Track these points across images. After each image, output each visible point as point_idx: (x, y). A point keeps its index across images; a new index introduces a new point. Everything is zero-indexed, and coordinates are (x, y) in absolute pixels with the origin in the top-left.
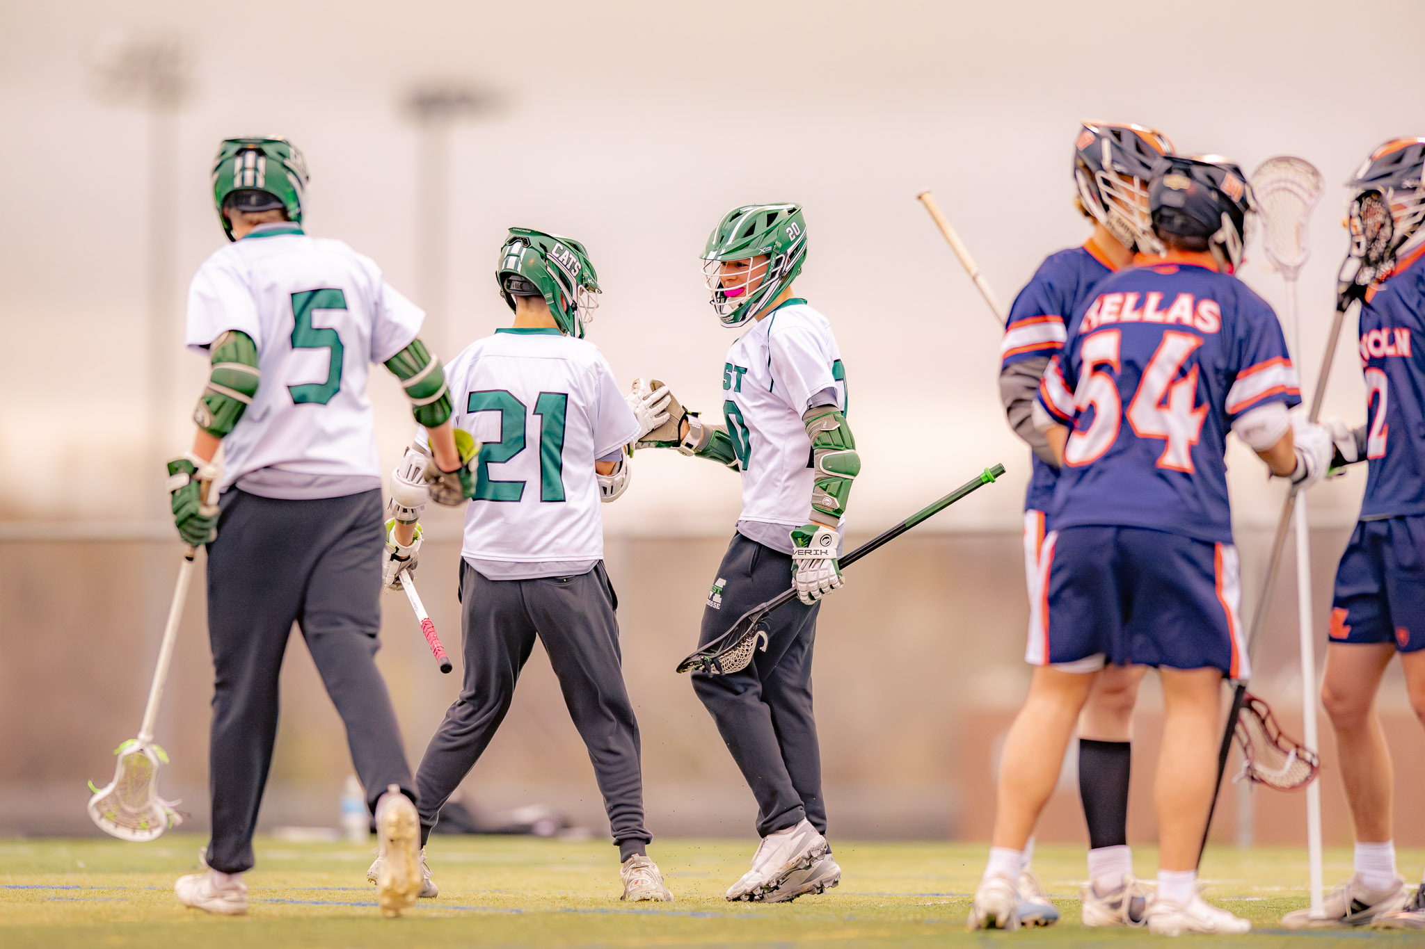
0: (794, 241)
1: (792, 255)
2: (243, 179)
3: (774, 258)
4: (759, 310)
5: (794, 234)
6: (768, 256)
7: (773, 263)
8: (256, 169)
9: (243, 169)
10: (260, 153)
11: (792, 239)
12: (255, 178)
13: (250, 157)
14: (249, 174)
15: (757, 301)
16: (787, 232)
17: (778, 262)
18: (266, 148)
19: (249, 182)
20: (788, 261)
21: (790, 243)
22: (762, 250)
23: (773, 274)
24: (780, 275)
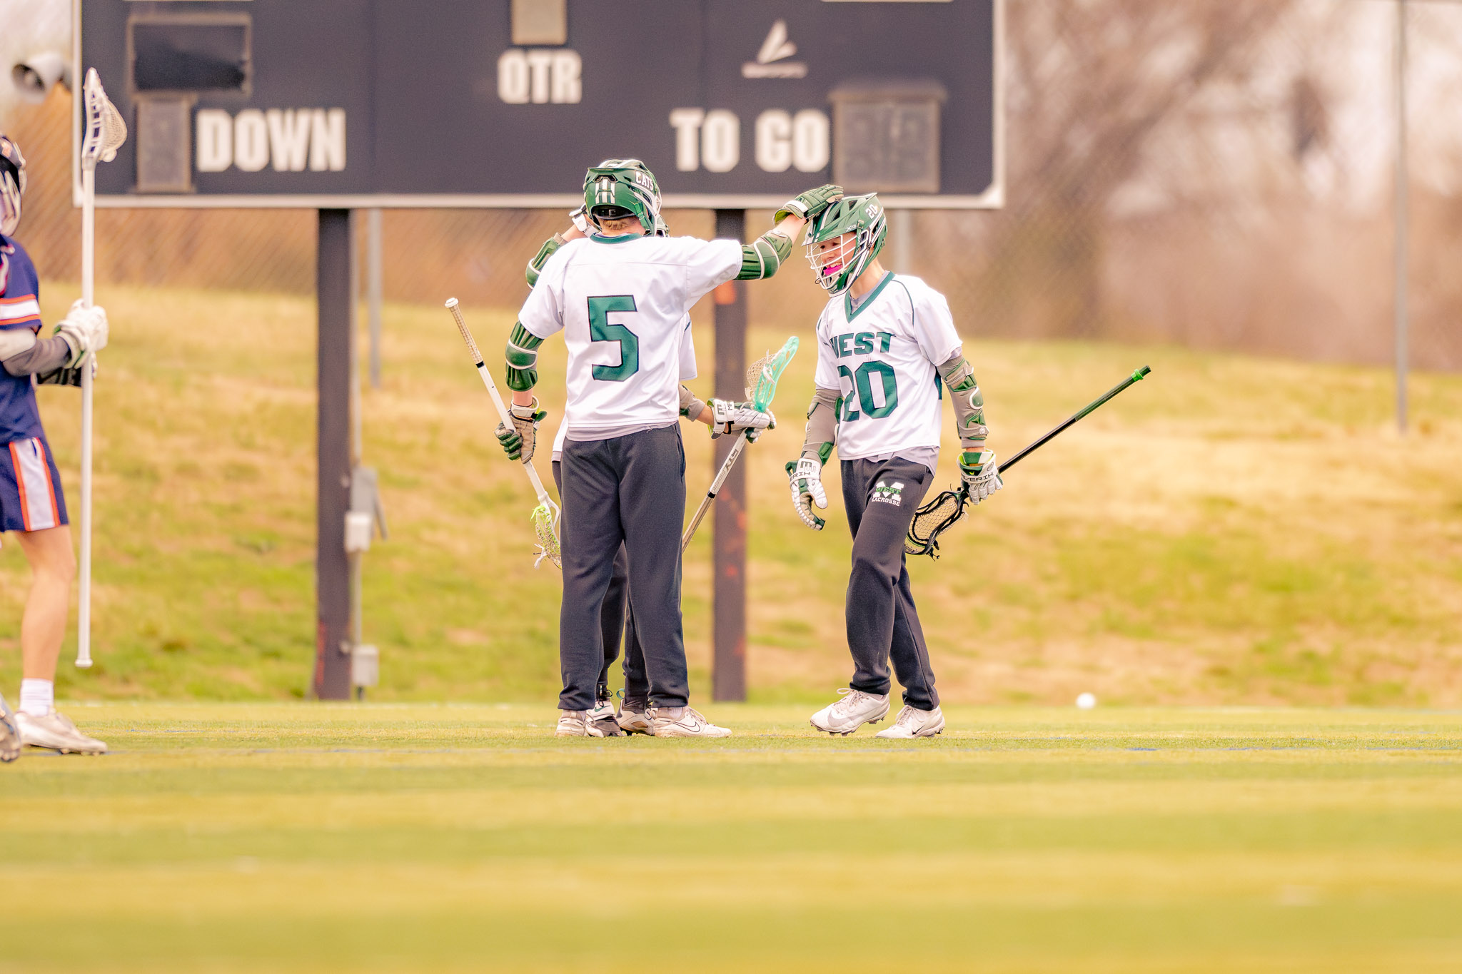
0: (874, 219)
1: (874, 231)
2: (600, 198)
3: (860, 233)
4: (856, 277)
5: (873, 213)
6: (855, 232)
7: (860, 237)
8: (609, 191)
9: (600, 191)
10: (612, 178)
11: (872, 217)
12: (609, 197)
13: (605, 182)
14: (604, 195)
15: (852, 270)
16: (867, 211)
17: (864, 236)
18: (616, 175)
19: (605, 201)
20: (872, 236)
21: (871, 221)
22: (849, 228)
23: (862, 246)
24: (868, 246)
